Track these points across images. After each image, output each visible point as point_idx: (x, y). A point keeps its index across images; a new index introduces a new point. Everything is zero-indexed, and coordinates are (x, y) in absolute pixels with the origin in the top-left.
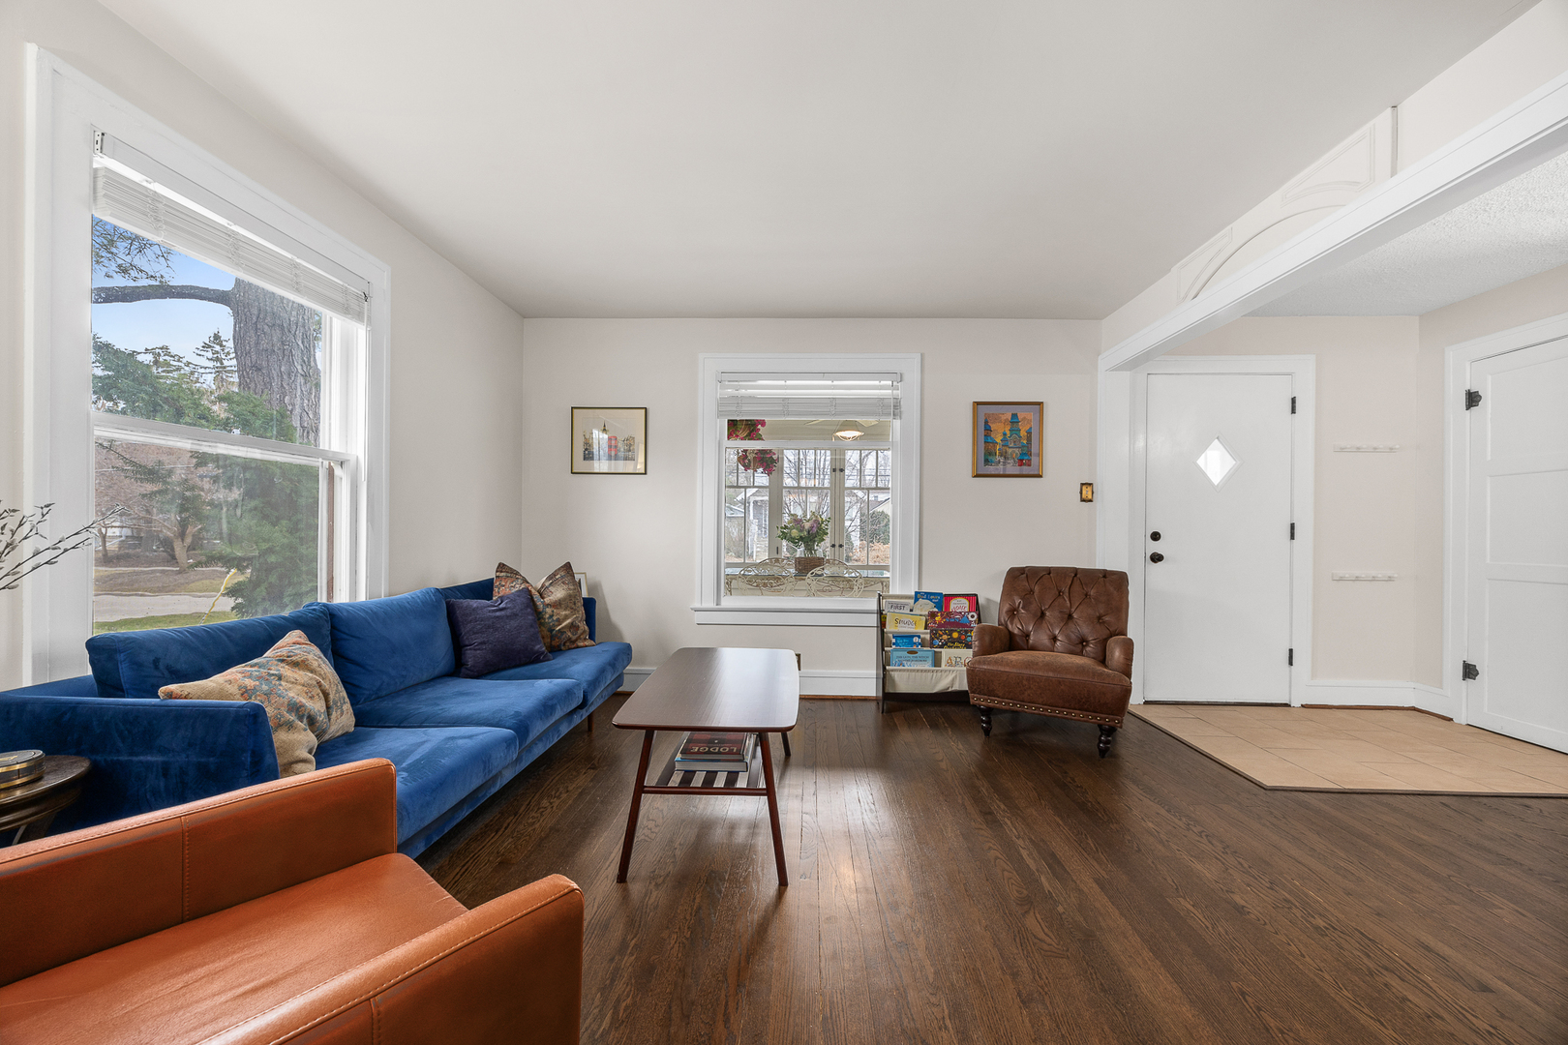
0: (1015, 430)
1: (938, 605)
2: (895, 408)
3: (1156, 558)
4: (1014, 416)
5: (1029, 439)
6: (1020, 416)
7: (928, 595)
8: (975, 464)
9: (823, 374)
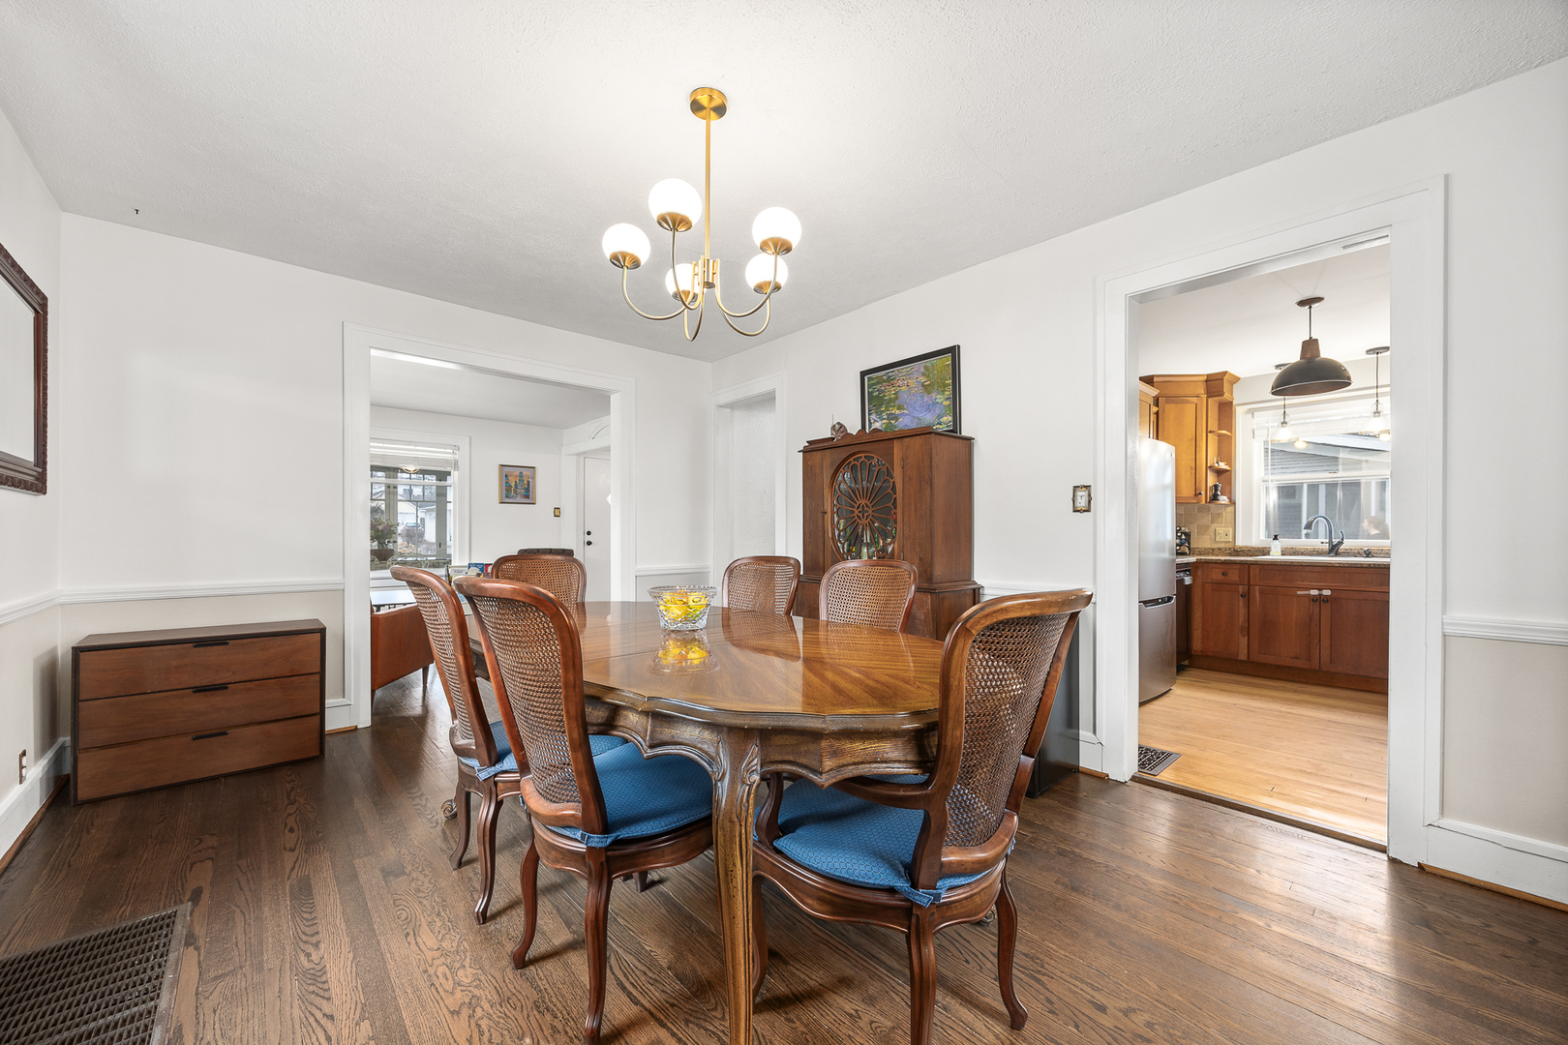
0: (521, 480)
1: (481, 570)
2: (456, 464)
3: (589, 543)
4: (521, 473)
5: (528, 485)
6: (524, 474)
7: (476, 565)
8: (501, 497)
9: (410, 443)
